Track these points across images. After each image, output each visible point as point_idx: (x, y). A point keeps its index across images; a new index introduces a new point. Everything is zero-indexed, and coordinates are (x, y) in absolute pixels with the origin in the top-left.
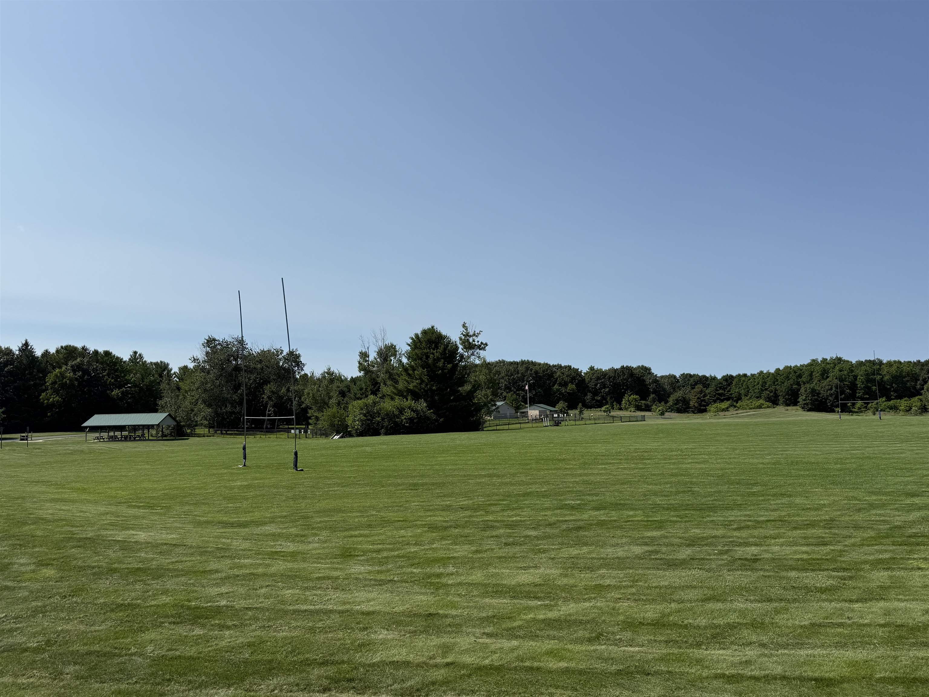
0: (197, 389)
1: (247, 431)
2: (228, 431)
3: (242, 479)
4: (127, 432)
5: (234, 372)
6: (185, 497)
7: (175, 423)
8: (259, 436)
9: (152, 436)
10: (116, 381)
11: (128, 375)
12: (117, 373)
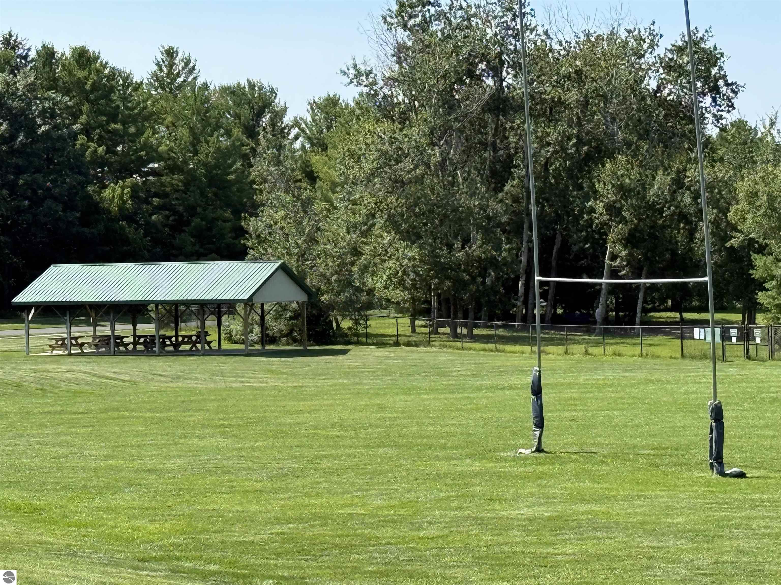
0: (371, 177)
1: (543, 328)
2: (477, 326)
3: (533, 495)
4: (152, 326)
5: (489, 117)
6: (349, 548)
7: (303, 297)
8: (582, 348)
9: (230, 339)
10: (110, 150)
11: (148, 132)
12: (113, 126)
